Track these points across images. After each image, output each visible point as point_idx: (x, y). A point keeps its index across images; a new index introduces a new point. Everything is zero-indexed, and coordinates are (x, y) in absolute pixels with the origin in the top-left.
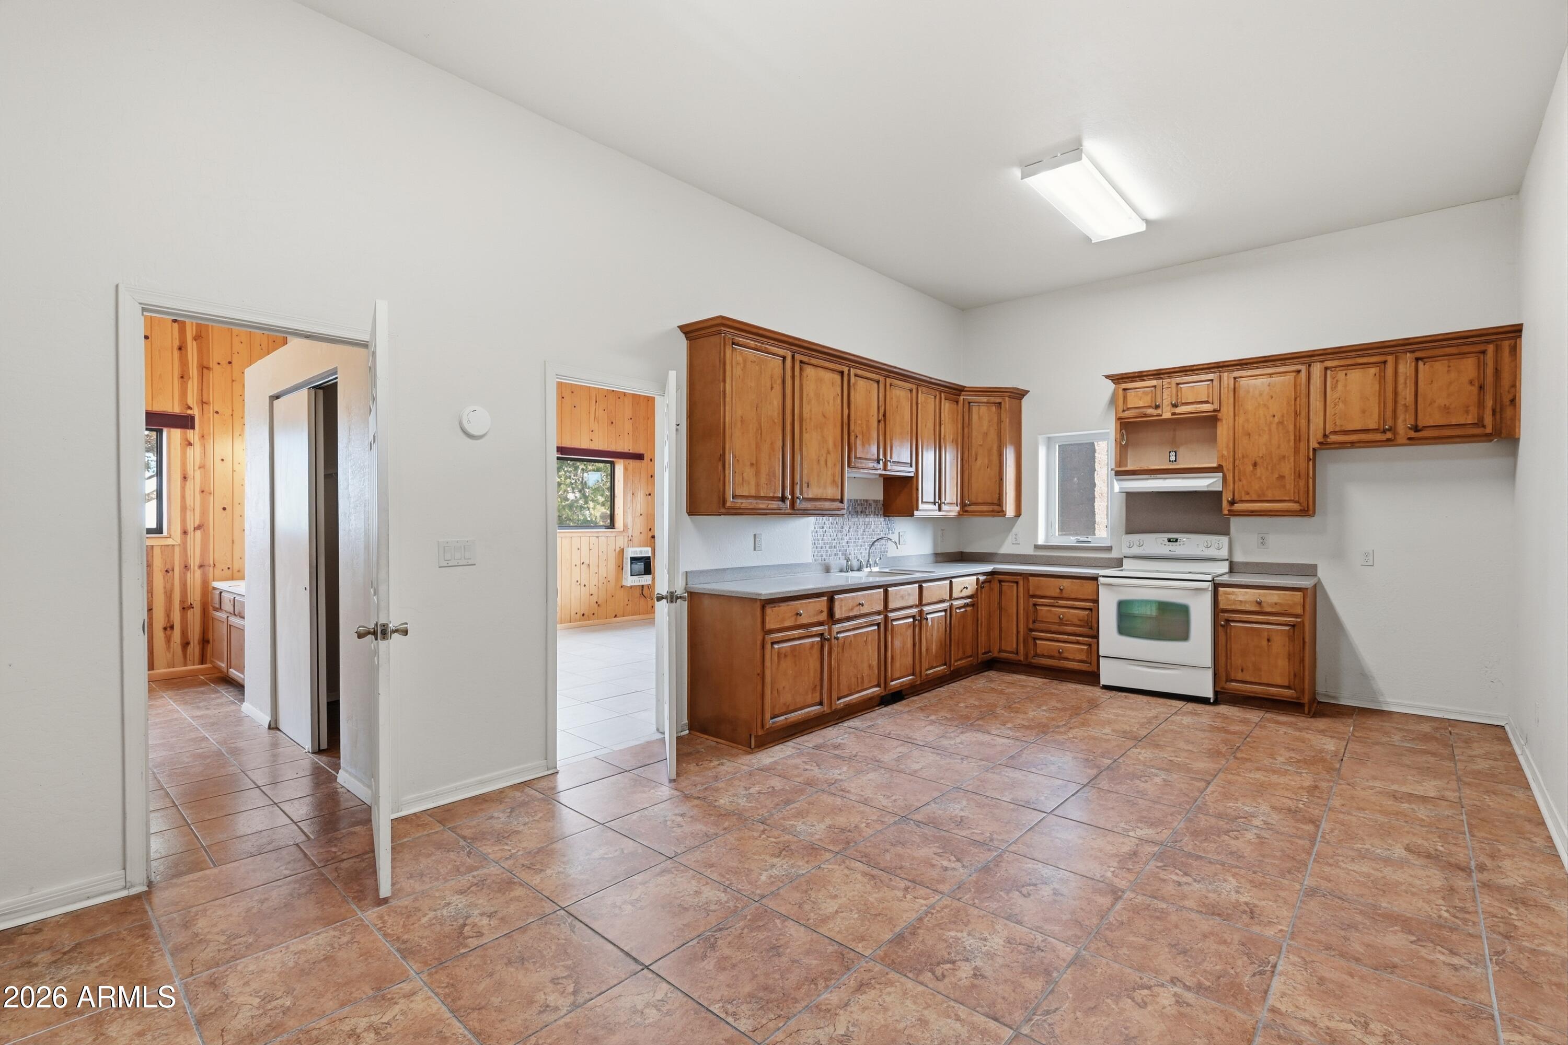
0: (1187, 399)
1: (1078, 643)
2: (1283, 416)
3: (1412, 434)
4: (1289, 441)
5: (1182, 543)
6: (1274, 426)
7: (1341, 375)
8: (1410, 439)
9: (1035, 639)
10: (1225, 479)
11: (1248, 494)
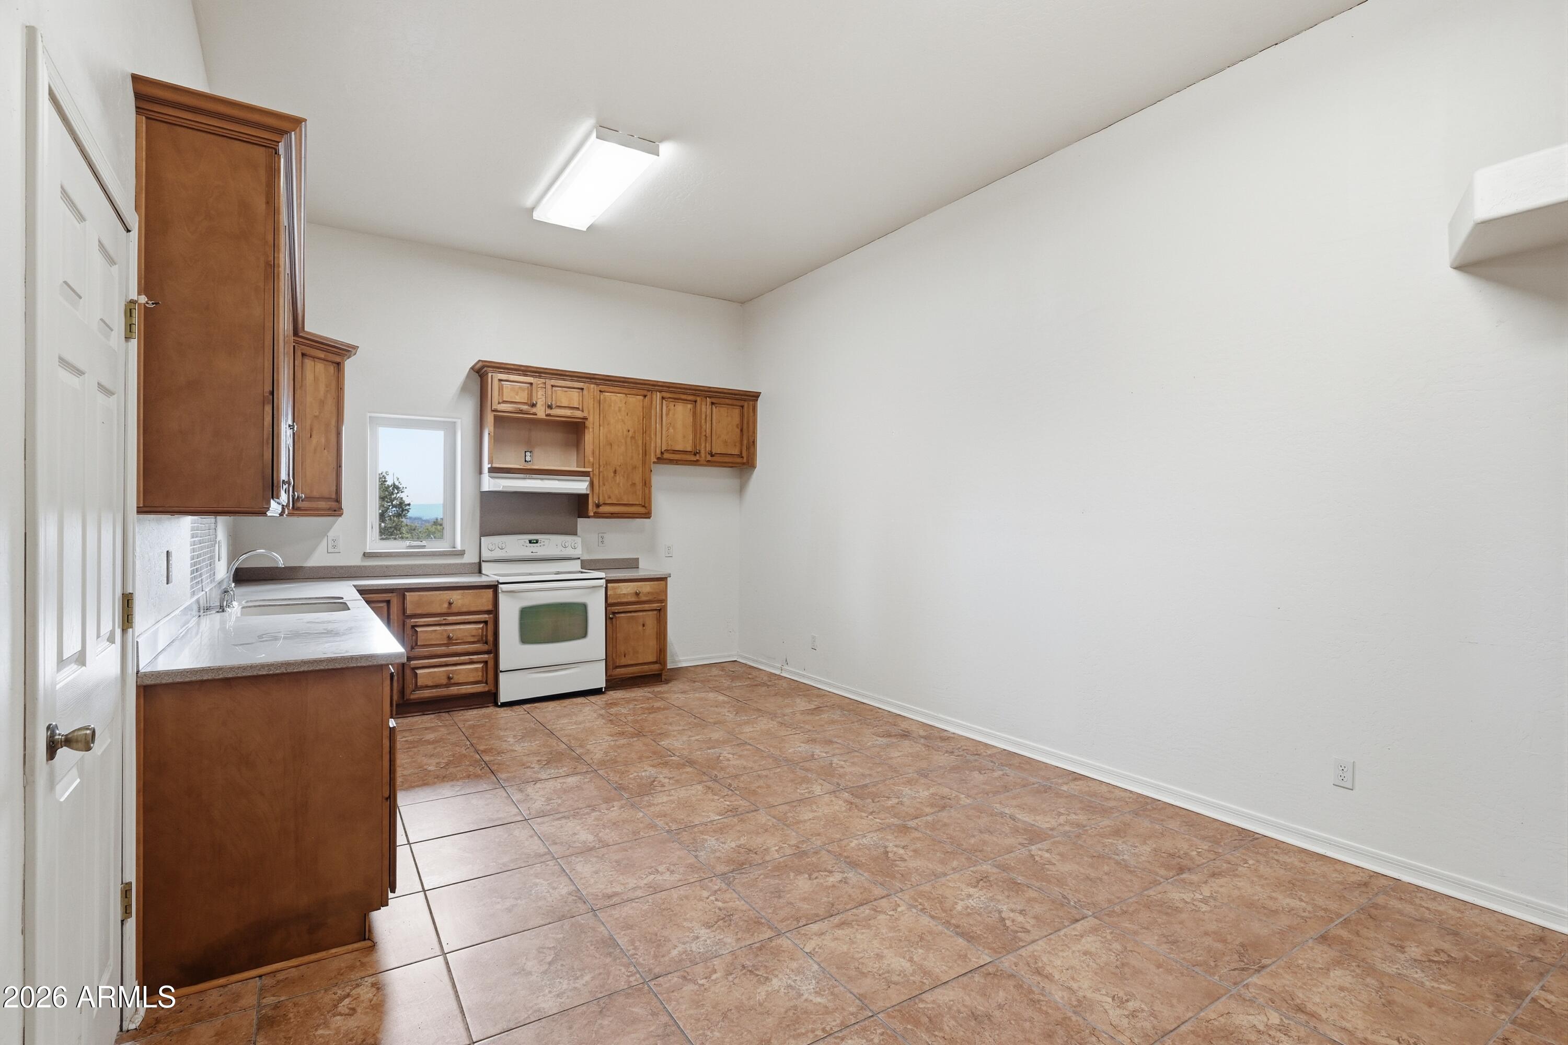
0: (561, 402)
1: (472, 662)
2: (635, 432)
3: (709, 458)
4: (639, 454)
5: (542, 543)
6: (629, 440)
7: (672, 405)
8: (708, 461)
9: (414, 669)
10: (592, 484)
11: (610, 497)
